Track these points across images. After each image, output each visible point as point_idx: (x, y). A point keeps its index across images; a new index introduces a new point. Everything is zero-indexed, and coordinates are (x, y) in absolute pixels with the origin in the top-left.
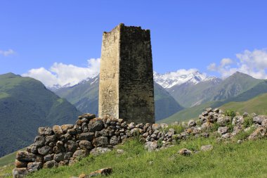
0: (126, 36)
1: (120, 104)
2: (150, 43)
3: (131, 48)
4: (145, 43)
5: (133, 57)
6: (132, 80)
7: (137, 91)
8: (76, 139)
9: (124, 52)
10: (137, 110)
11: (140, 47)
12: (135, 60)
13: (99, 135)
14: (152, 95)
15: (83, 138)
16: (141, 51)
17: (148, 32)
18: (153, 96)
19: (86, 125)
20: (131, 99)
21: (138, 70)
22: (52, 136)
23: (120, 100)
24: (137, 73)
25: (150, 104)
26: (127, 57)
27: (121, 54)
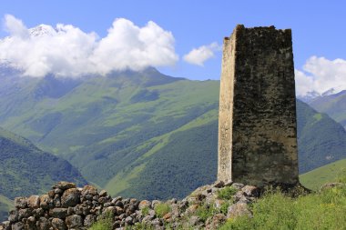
0: (246, 45)
1: (233, 149)
2: (291, 50)
3: (255, 63)
4: (282, 51)
5: (258, 75)
6: (256, 112)
7: (266, 129)
8: (50, 216)
9: (242, 69)
10: (265, 158)
11: (272, 58)
12: (262, 81)
13: (72, 213)
14: (292, 134)
15: (55, 215)
16: (274, 65)
17: (288, 33)
18: (295, 136)
19: (59, 198)
20: (253, 142)
21: (267, 96)
22: (25, 210)
23: (234, 143)
24: (265, 101)
25: (289, 149)
26: (248, 76)
27: (237, 72)
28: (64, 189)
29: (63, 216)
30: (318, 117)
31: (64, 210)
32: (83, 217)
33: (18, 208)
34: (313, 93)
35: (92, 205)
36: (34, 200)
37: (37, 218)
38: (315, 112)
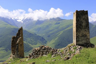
0: (78, 14)
2: (88, 15)
3: (80, 18)
4: (86, 15)
5: (81, 21)
6: (81, 28)
7: (83, 32)
8: (40, 52)
9: (77, 19)
11: (84, 17)
12: (82, 22)
13: (44, 51)
14: (88, 33)
15: (41, 52)
16: (84, 18)
17: (87, 11)
18: (89, 33)
19: (42, 48)
20: (80, 35)
21: (83, 25)
24: (83, 26)
25: (88, 36)
26: (79, 21)
27: (77, 20)
28: (42, 47)
29: (42, 52)
30: (94, 26)
31: (42, 51)
32: (46, 52)
33: (34, 50)
34: (93, 21)
35: (48, 50)
36: (37, 49)
37: (37, 52)
38: (93, 25)
